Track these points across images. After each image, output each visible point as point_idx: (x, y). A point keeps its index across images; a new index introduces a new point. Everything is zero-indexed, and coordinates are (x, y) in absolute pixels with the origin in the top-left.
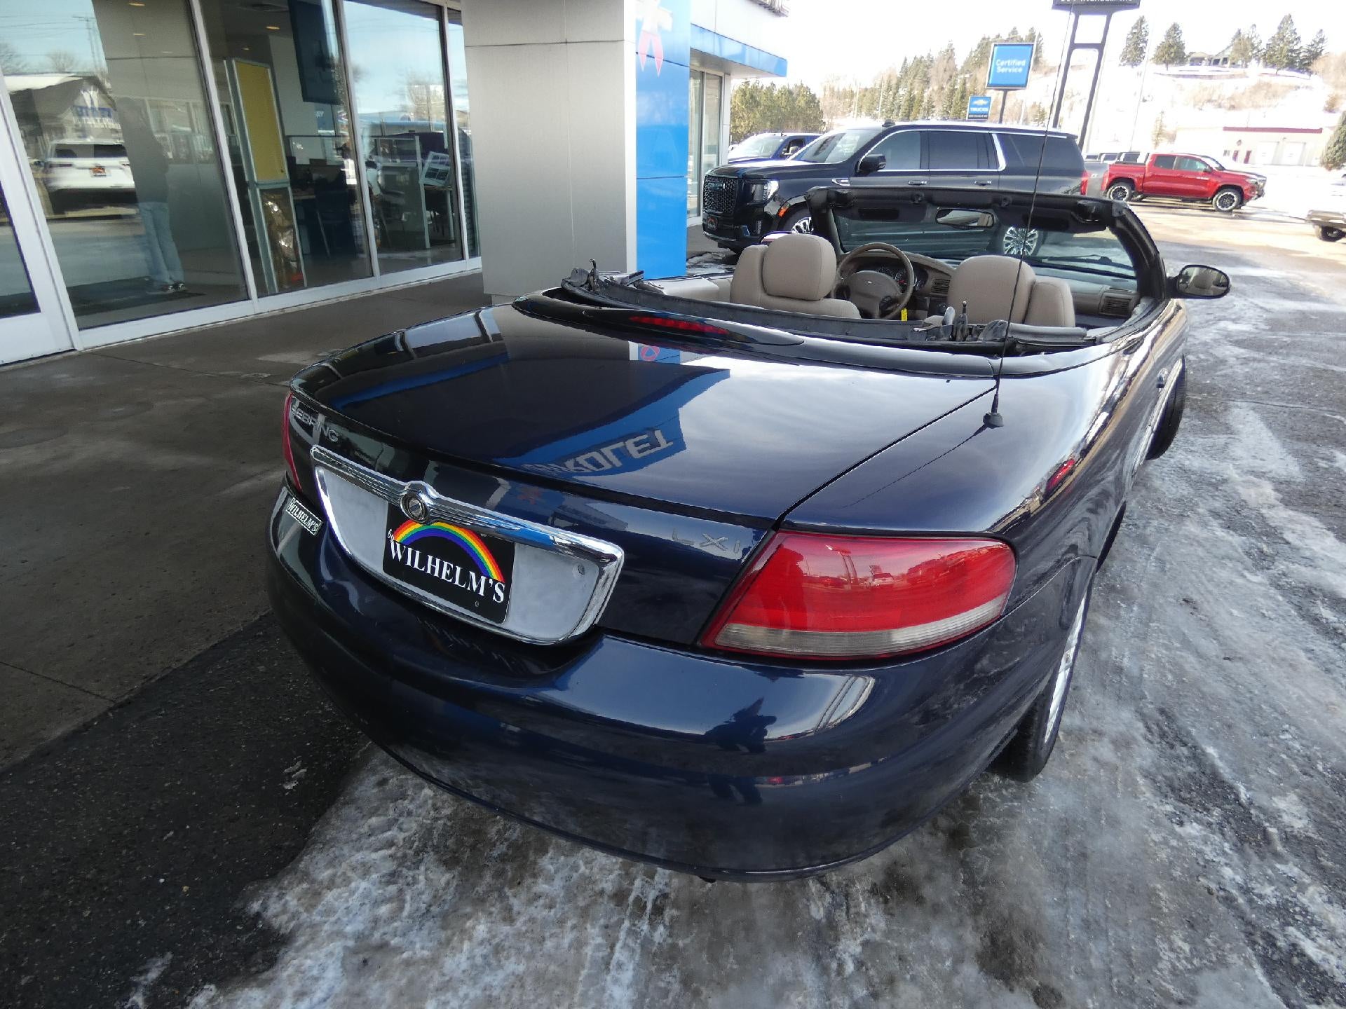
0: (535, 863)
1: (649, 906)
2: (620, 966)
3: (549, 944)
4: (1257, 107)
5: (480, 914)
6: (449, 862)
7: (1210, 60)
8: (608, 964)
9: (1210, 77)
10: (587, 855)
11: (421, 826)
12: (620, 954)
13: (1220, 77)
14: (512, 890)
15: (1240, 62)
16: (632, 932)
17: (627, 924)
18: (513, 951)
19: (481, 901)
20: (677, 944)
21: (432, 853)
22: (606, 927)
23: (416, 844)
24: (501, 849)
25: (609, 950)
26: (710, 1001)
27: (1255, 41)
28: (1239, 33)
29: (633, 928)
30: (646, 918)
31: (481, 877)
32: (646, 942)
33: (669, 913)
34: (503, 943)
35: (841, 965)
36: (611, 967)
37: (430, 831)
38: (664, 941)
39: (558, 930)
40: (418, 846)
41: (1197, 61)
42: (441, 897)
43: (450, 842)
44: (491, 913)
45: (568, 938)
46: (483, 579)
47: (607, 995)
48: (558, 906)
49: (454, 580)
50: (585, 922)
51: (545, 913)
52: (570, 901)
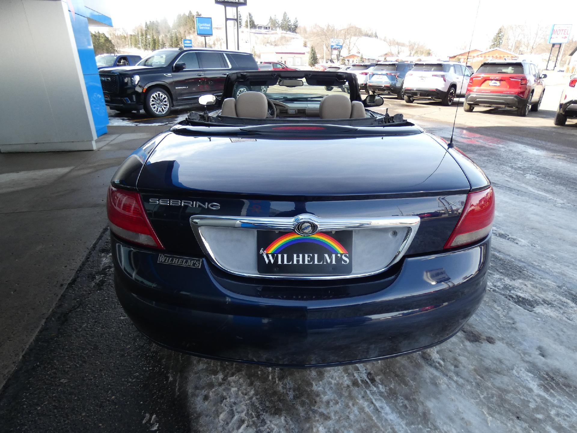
0: (312, 391)
1: (368, 380)
2: (382, 408)
3: (352, 417)
4: (283, 45)
5: (314, 423)
6: (277, 412)
7: (264, 28)
8: (377, 410)
9: (266, 34)
10: (328, 375)
11: (246, 405)
12: (378, 404)
13: (269, 34)
14: (316, 406)
15: (274, 29)
16: (373, 393)
17: (368, 392)
18: (342, 429)
19: (308, 419)
20: (391, 388)
21: (264, 414)
22: (363, 397)
23: (253, 414)
24: (291, 394)
25: (373, 405)
26: (420, 399)
27: (277, 21)
28: (271, 18)
29: (372, 392)
30: (371, 385)
31: (297, 409)
32: (381, 393)
33: (377, 379)
34: (335, 428)
35: (439, 363)
36: (380, 410)
37: (253, 404)
38: (386, 389)
39: (349, 410)
40: (255, 415)
41: (260, 27)
42: (289, 428)
43: (267, 404)
44: (318, 420)
45: (355, 410)
46: (334, 256)
47: (389, 421)
48: (339, 401)
49: (314, 262)
50: (355, 400)
51: (338, 406)
52: (341, 397)
